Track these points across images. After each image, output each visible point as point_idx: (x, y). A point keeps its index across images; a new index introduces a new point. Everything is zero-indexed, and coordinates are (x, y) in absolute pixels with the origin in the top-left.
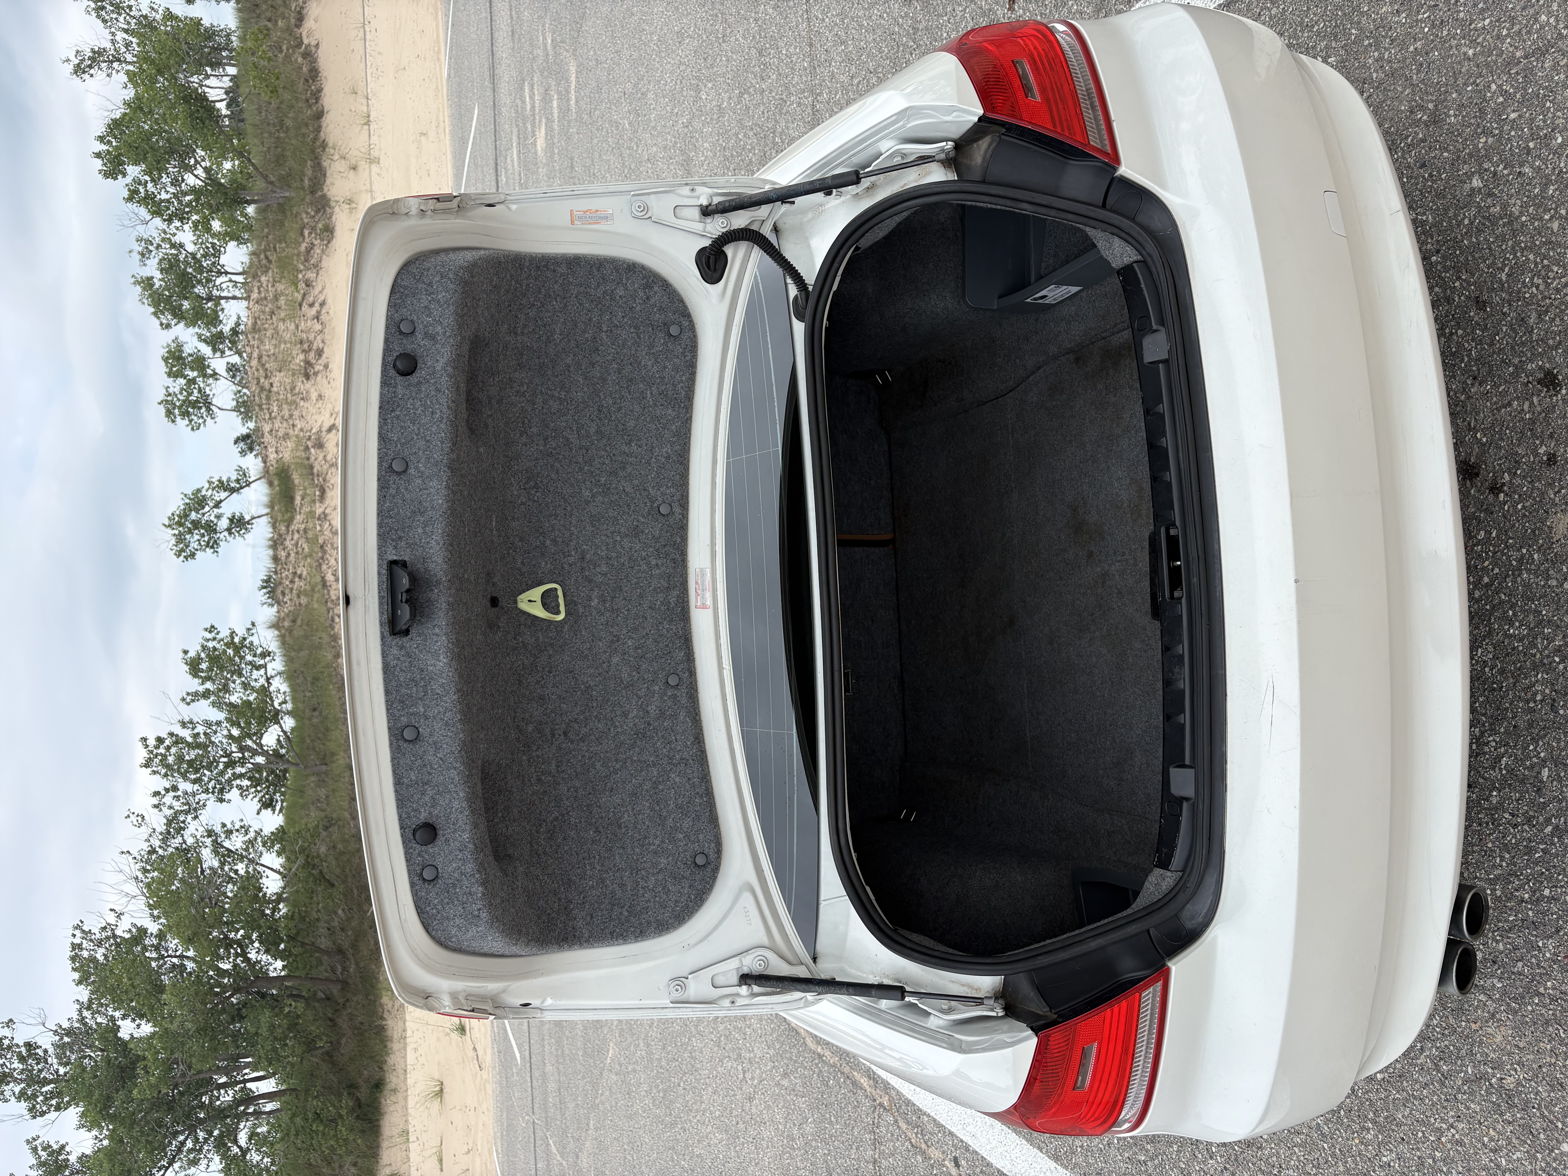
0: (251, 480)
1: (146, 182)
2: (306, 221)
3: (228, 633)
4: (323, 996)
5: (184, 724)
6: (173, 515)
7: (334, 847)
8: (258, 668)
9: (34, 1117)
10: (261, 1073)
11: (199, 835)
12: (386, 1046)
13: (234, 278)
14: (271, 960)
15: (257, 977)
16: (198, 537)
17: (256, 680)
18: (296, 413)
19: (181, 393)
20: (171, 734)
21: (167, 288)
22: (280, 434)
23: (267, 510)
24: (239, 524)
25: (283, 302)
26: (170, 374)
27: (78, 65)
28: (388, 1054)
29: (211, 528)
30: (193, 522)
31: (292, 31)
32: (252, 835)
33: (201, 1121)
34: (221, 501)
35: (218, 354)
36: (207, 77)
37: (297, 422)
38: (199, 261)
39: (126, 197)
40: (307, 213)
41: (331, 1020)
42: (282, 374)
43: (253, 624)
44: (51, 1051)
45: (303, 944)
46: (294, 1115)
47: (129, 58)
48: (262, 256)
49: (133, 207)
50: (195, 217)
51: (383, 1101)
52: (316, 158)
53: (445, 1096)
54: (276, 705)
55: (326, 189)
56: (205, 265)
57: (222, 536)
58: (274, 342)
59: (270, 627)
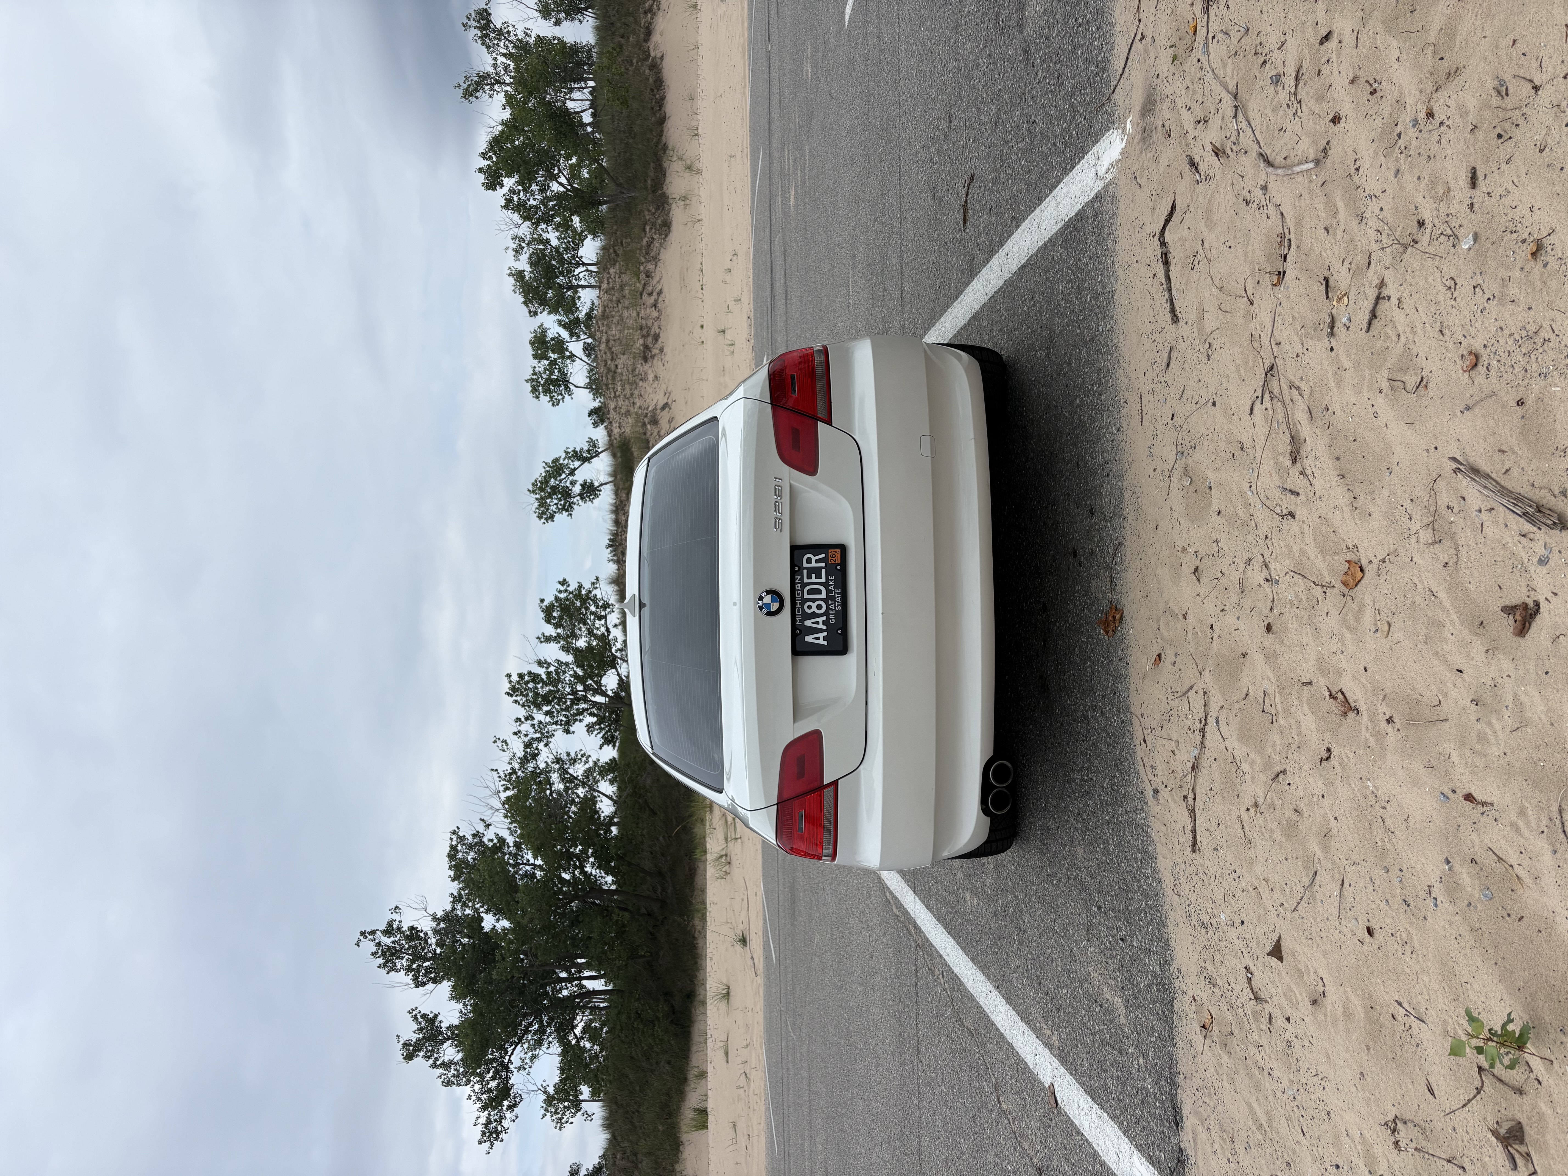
0: (600, 450)
1: (519, 191)
2: (648, 217)
3: (576, 586)
4: (646, 912)
5: (540, 663)
6: (536, 481)
7: (658, 780)
8: (600, 618)
9: (417, 987)
10: (593, 974)
11: (549, 761)
12: (696, 963)
13: (590, 268)
14: (603, 874)
15: (592, 889)
16: (555, 501)
17: (597, 629)
18: (636, 392)
19: (545, 373)
20: (530, 673)
21: (535, 279)
22: (623, 411)
23: (610, 479)
24: (590, 490)
25: (627, 292)
26: (535, 357)
27: (467, 89)
28: (698, 970)
29: (566, 494)
30: (553, 488)
31: (641, 46)
32: (591, 764)
33: (546, 1009)
34: (575, 469)
35: (574, 339)
36: (571, 90)
37: (637, 400)
38: (562, 254)
39: (503, 204)
40: (649, 211)
41: (651, 934)
42: (625, 357)
43: (597, 579)
44: (430, 933)
45: (630, 864)
46: (619, 1013)
47: (508, 80)
48: (611, 251)
49: (509, 213)
50: (558, 219)
51: (693, 1010)
52: (658, 160)
53: (731, 998)
54: (613, 650)
55: (665, 188)
56: (566, 257)
57: (575, 500)
58: (619, 328)
59: (611, 583)
